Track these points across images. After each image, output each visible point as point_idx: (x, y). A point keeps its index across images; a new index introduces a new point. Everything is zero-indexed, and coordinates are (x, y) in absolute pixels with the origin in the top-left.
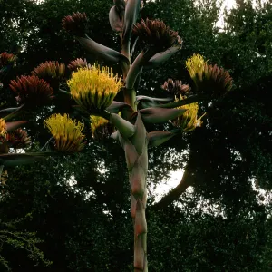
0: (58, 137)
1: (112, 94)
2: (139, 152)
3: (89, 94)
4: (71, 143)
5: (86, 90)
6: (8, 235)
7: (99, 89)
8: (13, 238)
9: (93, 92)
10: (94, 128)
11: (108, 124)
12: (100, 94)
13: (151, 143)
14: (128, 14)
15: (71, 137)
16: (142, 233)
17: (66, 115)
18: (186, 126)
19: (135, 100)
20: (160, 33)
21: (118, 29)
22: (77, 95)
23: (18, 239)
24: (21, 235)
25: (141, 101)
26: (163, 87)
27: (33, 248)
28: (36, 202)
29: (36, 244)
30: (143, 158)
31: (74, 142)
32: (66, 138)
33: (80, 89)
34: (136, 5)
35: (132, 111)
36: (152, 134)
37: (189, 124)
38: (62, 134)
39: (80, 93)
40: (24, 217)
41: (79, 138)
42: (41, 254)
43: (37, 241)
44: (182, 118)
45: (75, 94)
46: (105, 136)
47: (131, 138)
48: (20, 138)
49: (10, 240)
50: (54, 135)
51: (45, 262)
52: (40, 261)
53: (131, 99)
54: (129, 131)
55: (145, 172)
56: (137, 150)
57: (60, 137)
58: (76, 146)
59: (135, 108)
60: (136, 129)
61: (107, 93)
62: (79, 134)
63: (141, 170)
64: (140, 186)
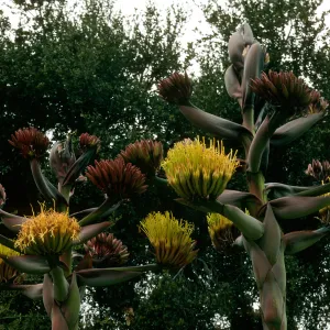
0: (157, 243)
1: (224, 177)
2: (272, 261)
3: (191, 177)
4: (176, 252)
5: (187, 173)
7: (204, 170)
9: (197, 173)
10: (212, 232)
11: (233, 227)
12: (206, 176)
13: (288, 248)
14: (247, 71)
15: (175, 243)
17: (167, 214)
19: (262, 188)
20: (289, 88)
21: (237, 95)
22: (174, 180)
25: (272, 189)
26: (307, 172)
30: (279, 270)
31: (182, 251)
32: (168, 245)
33: (177, 171)
34: (258, 59)
35: (260, 203)
36: (290, 235)
38: (163, 239)
39: (178, 177)
41: (188, 244)
45: (171, 179)
46: (228, 244)
47: (258, 241)
50: (152, 240)
53: (257, 187)
54: (255, 230)
55: (281, 289)
56: (269, 258)
57: (161, 243)
58: (184, 256)
59: (264, 200)
60: (266, 228)
61: (216, 174)
62: (187, 239)
63: (275, 286)
64: (276, 310)
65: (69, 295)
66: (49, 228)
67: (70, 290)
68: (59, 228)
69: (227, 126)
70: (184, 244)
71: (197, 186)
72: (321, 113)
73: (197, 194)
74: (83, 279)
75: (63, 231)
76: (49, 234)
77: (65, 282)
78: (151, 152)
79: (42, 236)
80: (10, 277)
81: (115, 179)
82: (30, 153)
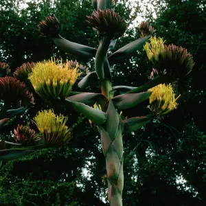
0: (42, 131)
2: (112, 137)
4: (56, 135)
5: (42, 82)
7: (53, 79)
9: (48, 82)
12: (55, 84)
18: (160, 109)
31: (59, 134)
32: (49, 131)
37: (164, 107)
38: (46, 128)
47: (104, 125)
50: (40, 129)
53: (105, 89)
57: (45, 131)
58: (62, 138)
60: (108, 116)
63: (114, 155)
64: (114, 170)
70: (61, 130)
71: (49, 90)
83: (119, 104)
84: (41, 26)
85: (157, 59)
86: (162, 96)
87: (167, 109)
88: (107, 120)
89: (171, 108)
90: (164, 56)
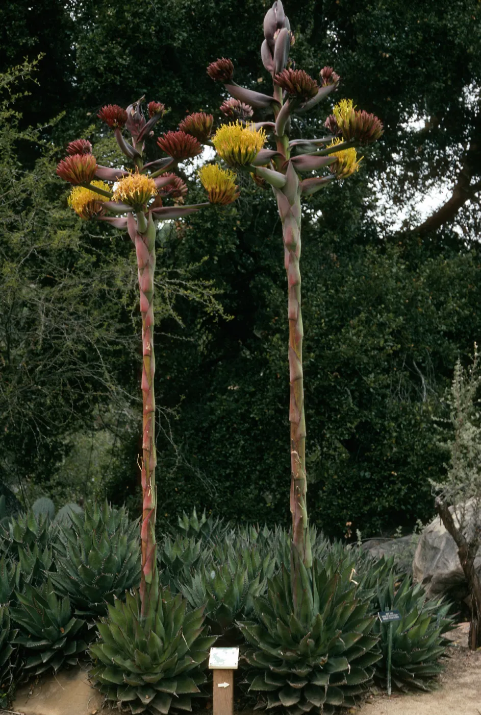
0: (210, 190)
2: (291, 202)
3: (233, 152)
4: (224, 194)
5: (229, 149)
6: (181, 285)
7: (241, 146)
8: (186, 288)
9: (236, 150)
12: (243, 151)
13: (304, 191)
15: (223, 188)
16: (295, 285)
18: (342, 172)
19: (287, 146)
20: (301, 86)
21: (270, 68)
23: (192, 290)
24: (195, 285)
25: (295, 146)
27: (210, 300)
28: (221, 237)
29: (214, 296)
30: (296, 208)
31: (228, 193)
32: (218, 190)
33: (223, 147)
34: (286, 43)
35: (284, 159)
36: (305, 182)
37: (345, 170)
38: (214, 186)
40: (199, 262)
41: (232, 188)
42: (220, 308)
43: (214, 291)
44: (337, 162)
47: (283, 188)
48: (176, 186)
49: (182, 292)
51: (225, 317)
52: (220, 316)
53: (283, 146)
54: (279, 182)
55: (298, 222)
56: (289, 201)
57: (212, 189)
58: (230, 197)
59: (288, 156)
60: (287, 179)
61: (250, 149)
62: (232, 184)
63: (293, 221)
64: (293, 237)
65: (147, 228)
66: (136, 188)
67: (148, 224)
68: (142, 188)
69: (262, 99)
70: (229, 188)
71: (237, 158)
72: (333, 86)
73: (237, 163)
74: (156, 215)
75: (145, 189)
76: (136, 192)
77: (146, 220)
78: (204, 124)
79: (131, 194)
80: (98, 211)
81: (179, 148)
82: (114, 125)
83: (299, 166)
84: (212, 69)
85: (347, 126)
86: (344, 158)
87: (348, 171)
88: (286, 184)
89: (352, 170)
90: (355, 125)
